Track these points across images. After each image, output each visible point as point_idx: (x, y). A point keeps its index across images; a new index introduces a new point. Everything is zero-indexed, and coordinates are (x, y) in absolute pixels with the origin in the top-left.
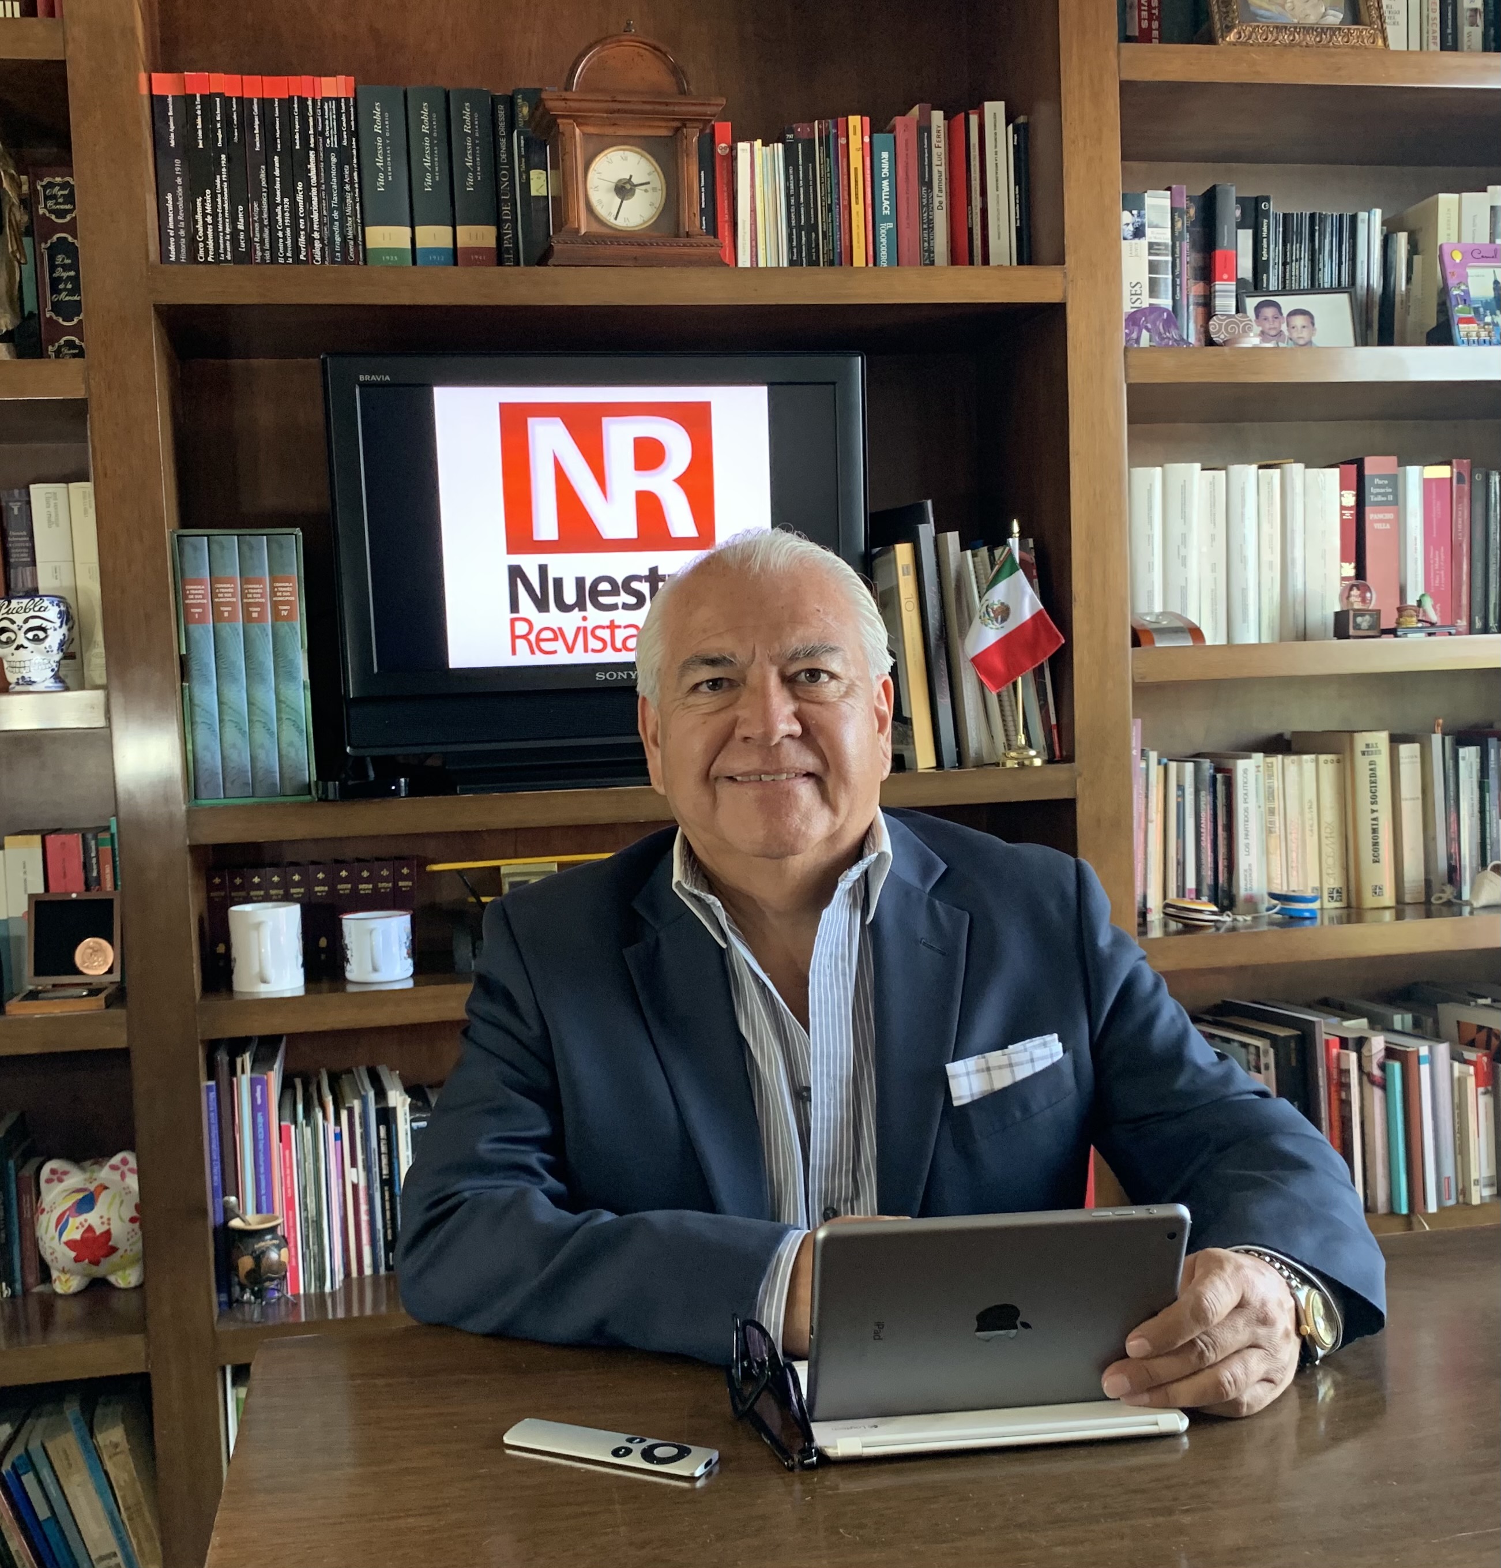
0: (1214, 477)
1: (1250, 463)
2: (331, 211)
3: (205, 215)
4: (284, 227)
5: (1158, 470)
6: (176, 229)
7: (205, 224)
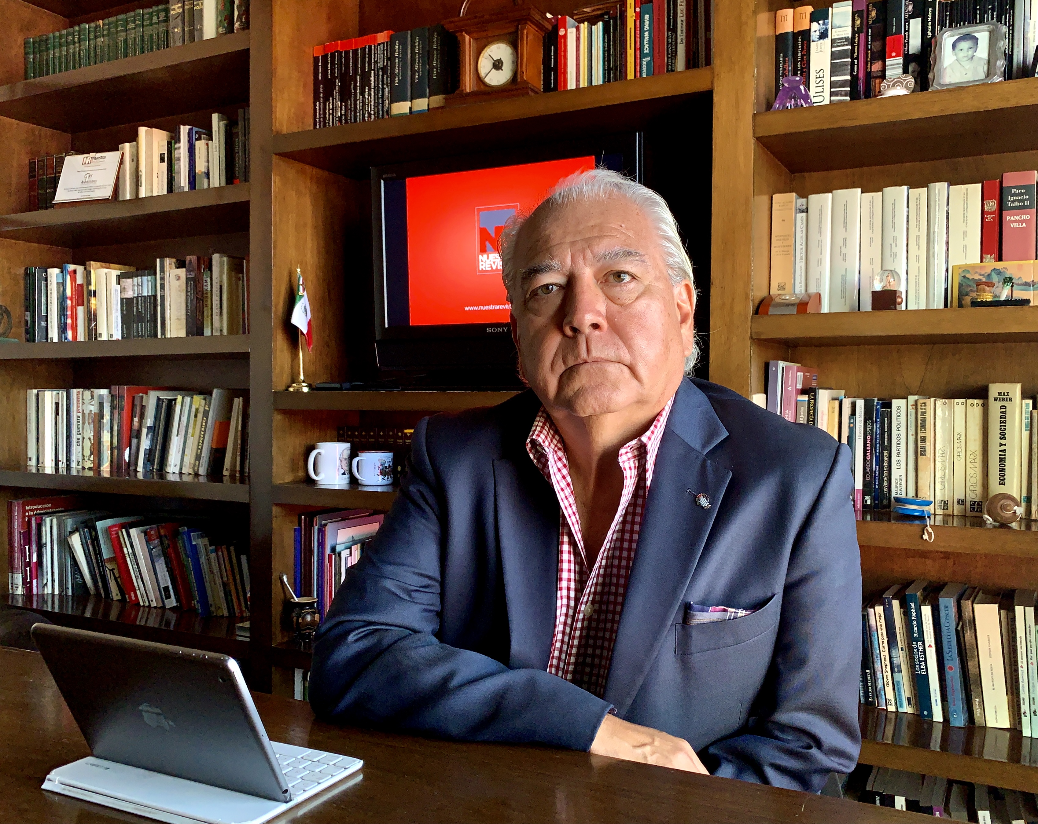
0: (873, 197)
2: (378, 98)
3: (329, 110)
4: (360, 110)
5: (830, 195)
6: (319, 119)
7: (329, 114)
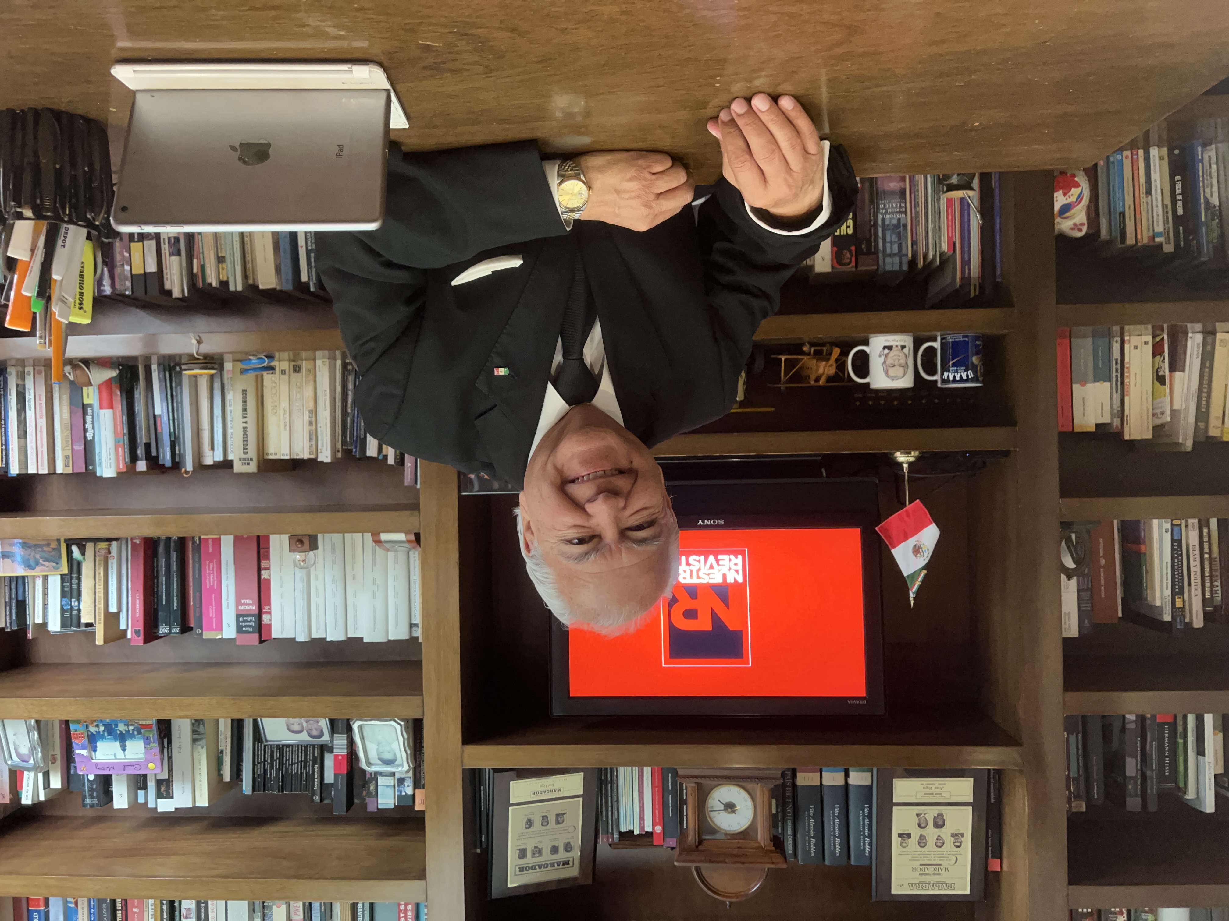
0: (355, 633)
1: (331, 641)
5: (391, 638)
